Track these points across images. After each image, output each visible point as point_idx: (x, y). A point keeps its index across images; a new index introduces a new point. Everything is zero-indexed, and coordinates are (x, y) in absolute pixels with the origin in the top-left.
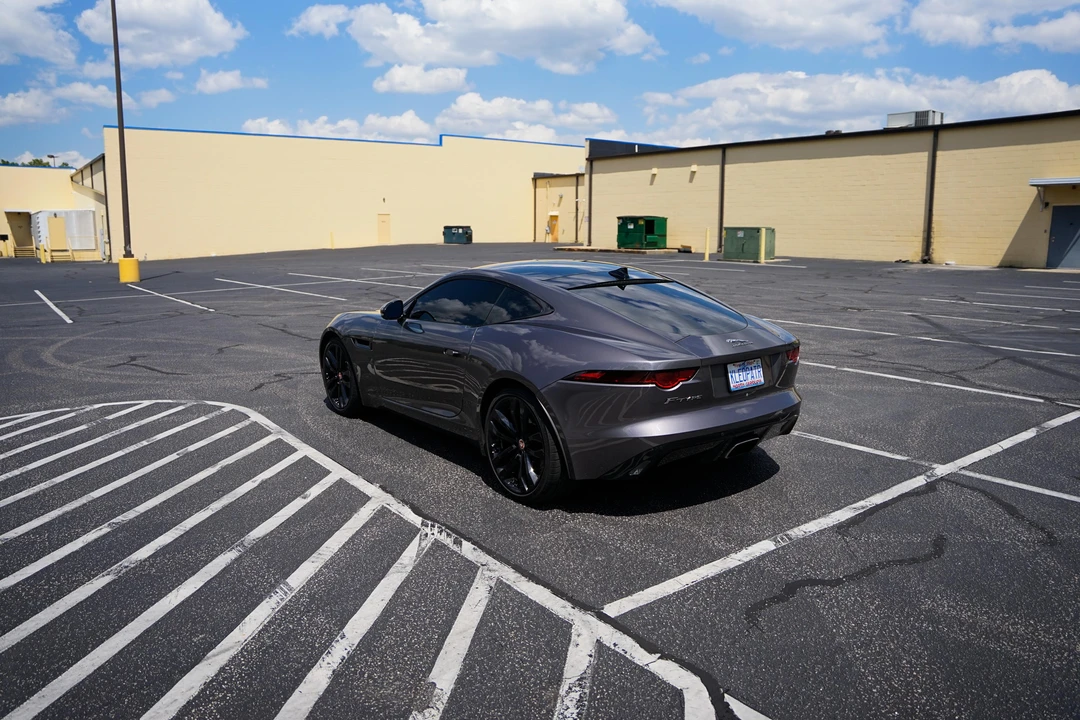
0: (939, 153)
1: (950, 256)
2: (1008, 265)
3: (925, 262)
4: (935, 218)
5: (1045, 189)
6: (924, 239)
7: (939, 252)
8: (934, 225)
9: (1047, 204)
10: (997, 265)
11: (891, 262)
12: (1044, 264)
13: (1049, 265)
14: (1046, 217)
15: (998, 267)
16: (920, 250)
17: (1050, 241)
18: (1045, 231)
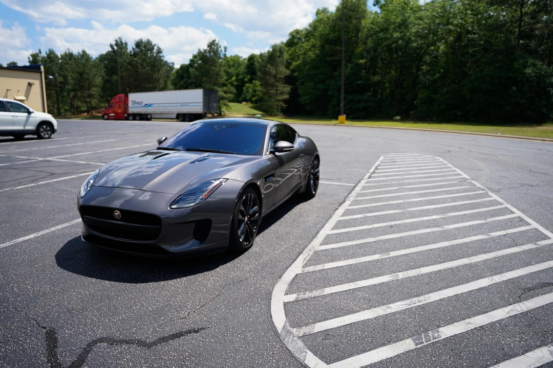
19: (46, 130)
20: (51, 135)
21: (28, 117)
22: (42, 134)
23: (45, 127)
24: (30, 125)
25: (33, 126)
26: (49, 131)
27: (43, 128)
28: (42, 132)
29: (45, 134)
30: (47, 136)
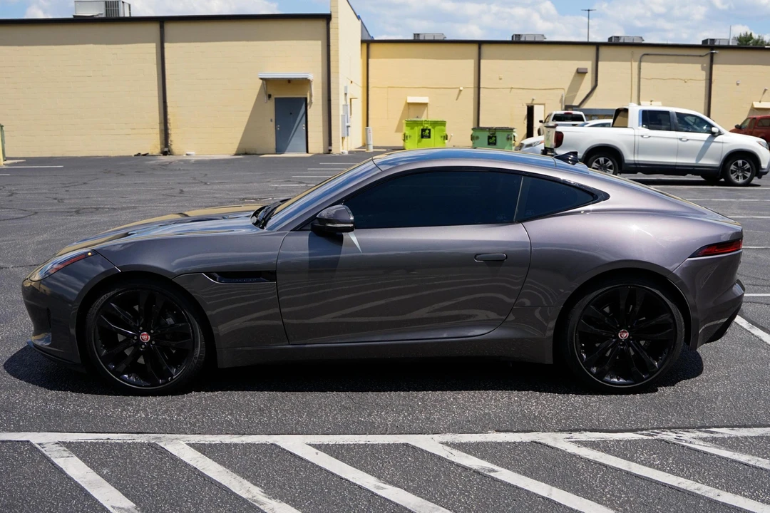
0: (166, 45)
1: (187, 146)
2: (244, 152)
3: (165, 153)
4: (169, 110)
5: (267, 82)
6: (161, 131)
7: (176, 143)
8: (169, 117)
9: (270, 96)
10: (234, 152)
11: (131, 156)
12: (274, 150)
13: (279, 151)
14: (270, 107)
15: (236, 155)
16: (159, 143)
17: (276, 129)
18: (271, 120)
19: (742, 169)
20: (751, 178)
21: (709, 142)
22: (733, 177)
23: (740, 162)
24: (711, 157)
25: (716, 160)
26: (748, 170)
27: (736, 164)
28: (733, 172)
29: (737, 178)
30: (741, 181)
